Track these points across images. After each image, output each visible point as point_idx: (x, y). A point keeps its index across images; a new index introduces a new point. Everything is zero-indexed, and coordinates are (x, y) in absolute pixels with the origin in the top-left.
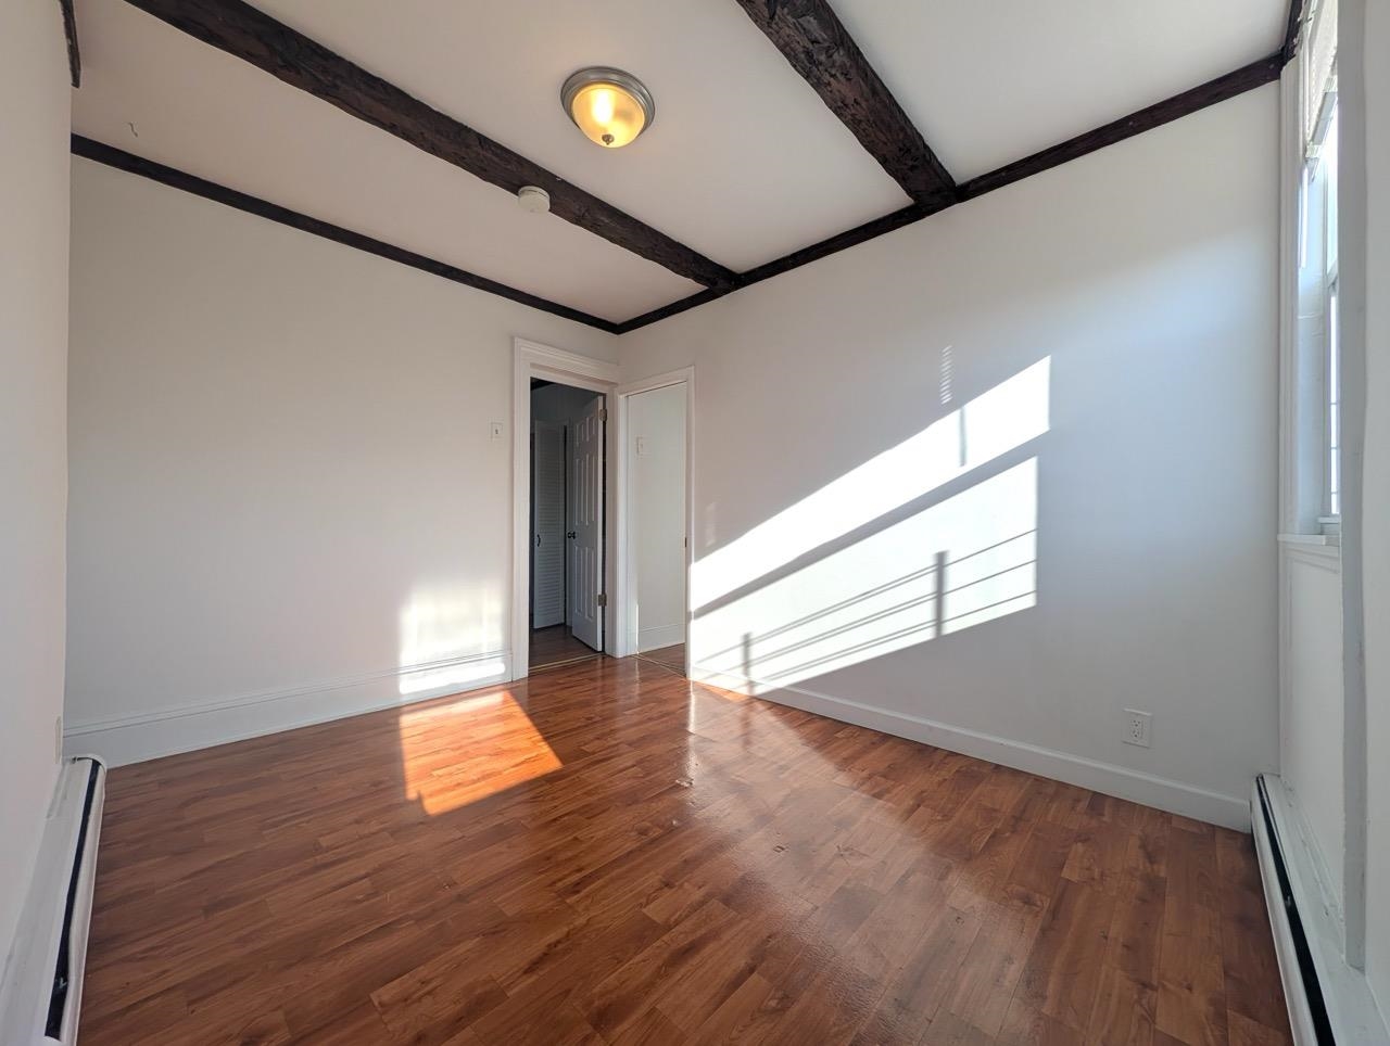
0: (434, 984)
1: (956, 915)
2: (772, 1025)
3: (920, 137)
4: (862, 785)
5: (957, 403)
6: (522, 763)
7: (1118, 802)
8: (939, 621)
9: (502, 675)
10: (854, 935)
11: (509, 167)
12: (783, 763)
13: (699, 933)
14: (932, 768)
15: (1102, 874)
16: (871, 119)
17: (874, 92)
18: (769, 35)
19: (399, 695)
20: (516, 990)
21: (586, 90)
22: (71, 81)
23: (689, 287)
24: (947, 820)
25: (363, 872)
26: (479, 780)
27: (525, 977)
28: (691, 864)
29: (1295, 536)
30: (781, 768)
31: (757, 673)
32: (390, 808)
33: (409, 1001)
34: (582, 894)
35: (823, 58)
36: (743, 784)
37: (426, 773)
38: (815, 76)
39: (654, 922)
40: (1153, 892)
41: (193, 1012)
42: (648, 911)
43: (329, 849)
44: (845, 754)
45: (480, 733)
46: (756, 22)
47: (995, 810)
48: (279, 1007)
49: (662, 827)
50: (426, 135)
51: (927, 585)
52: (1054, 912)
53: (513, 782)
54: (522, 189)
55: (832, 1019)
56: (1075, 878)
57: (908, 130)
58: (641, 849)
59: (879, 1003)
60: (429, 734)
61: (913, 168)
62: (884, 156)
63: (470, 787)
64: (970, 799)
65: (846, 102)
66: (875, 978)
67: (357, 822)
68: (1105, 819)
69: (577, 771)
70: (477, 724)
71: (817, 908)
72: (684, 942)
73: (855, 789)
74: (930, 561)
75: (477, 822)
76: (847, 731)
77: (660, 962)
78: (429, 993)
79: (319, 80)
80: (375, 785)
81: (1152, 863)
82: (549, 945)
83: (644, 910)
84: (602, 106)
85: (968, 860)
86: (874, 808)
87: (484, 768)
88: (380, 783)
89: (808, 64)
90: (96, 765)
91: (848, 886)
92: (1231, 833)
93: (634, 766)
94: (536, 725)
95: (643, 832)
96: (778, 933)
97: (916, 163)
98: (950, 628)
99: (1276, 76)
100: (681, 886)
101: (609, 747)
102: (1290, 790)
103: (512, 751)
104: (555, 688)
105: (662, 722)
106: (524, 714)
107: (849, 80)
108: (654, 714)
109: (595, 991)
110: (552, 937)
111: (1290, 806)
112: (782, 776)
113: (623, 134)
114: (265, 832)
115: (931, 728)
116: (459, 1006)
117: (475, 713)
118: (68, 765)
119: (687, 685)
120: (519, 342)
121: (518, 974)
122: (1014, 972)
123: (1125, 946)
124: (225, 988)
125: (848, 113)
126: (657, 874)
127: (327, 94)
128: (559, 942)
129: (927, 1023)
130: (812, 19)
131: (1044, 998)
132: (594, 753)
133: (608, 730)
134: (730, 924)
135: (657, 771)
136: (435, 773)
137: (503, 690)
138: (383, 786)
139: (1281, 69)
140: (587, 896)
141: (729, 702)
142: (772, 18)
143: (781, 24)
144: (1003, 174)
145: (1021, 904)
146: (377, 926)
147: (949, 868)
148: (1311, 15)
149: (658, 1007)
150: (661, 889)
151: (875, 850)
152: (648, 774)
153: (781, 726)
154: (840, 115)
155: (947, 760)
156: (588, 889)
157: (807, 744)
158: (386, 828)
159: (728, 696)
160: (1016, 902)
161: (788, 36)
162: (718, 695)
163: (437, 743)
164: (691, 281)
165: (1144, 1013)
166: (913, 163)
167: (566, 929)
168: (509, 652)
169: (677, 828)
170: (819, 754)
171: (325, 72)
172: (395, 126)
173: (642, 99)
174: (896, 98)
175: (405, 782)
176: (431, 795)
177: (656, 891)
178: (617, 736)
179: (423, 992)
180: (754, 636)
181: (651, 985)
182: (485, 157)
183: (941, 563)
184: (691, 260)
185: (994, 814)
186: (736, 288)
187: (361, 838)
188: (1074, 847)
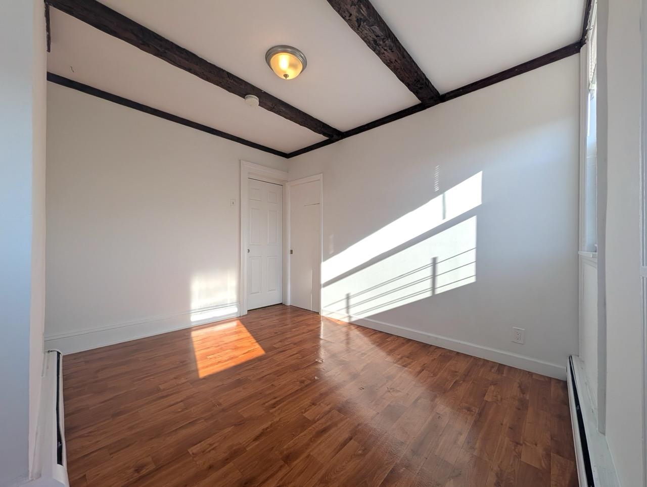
0: (214, 446)
1: (438, 416)
2: (359, 461)
4: (398, 361)
5: (442, 191)
6: (247, 353)
7: (510, 368)
8: (433, 288)
9: (237, 313)
10: (395, 424)
11: (241, 87)
12: (363, 352)
13: (328, 424)
14: (429, 354)
15: (502, 399)
16: (402, 68)
17: (404, 57)
18: (358, 33)
19: (191, 322)
20: (250, 447)
21: (276, 55)
22: (47, 50)
23: (321, 138)
24: (435, 376)
25: (180, 400)
26: (228, 360)
27: (254, 442)
28: (323, 395)
29: (585, 252)
30: (362, 354)
31: (352, 311)
32: (189, 373)
33: (205, 452)
34: (277, 408)
35: (381, 43)
36: (345, 361)
37: (205, 357)
38: (377, 50)
39: (309, 420)
40: (523, 405)
41: (112, 458)
42: (306, 415)
43: (164, 390)
44: (390, 348)
45: (227, 340)
46: (352, 28)
47: (456, 372)
48: (149, 455)
49: (311, 380)
50: (204, 73)
51: (428, 272)
52: (480, 414)
53: (243, 360)
54: (247, 96)
55: (385, 458)
56: (490, 400)
58: (301, 390)
59: (404, 452)
60: (204, 340)
61: (421, 88)
63: (224, 363)
64: (446, 367)
65: (392, 60)
66: (403, 441)
67: (175, 378)
68: (504, 375)
69: (272, 356)
70: (226, 335)
71: (379, 413)
72: (321, 427)
73: (395, 363)
74: (430, 262)
75: (229, 378)
76: (392, 337)
77: (311, 436)
78: (213, 449)
79: (158, 50)
80: (182, 362)
81: (524, 394)
82: (263, 429)
83: (304, 415)
84: (283, 61)
85: (444, 393)
86: (403, 371)
87: (229, 355)
88: (185, 361)
89: (374, 45)
90: (59, 354)
91: (392, 404)
92: (558, 381)
93: (297, 354)
94: (253, 336)
95: (302, 382)
96: (362, 423)
97: (422, 86)
98: (438, 291)
99: (578, 51)
100: (320, 404)
101: (287, 345)
102: (583, 362)
103: (242, 347)
104: (260, 319)
105: (309, 334)
107: (393, 52)
108: (305, 330)
109: (285, 447)
110: (265, 426)
112: (363, 358)
113: (292, 74)
115: (429, 337)
116: (226, 454)
117: (224, 331)
118: (47, 354)
119: (319, 318)
120: (243, 162)
121: (251, 441)
122: (462, 439)
123: (510, 428)
125: (392, 65)
126: (309, 400)
127: (161, 56)
128: (268, 428)
129: (425, 459)
130: (377, 27)
131: (474, 449)
132: (279, 348)
133: (285, 338)
134: (341, 420)
135: (307, 356)
136: (208, 357)
137: (237, 320)
139: (580, 49)
140: (279, 409)
141: (338, 325)
142: (359, 26)
143: (363, 29)
145: (466, 411)
146: (188, 422)
147: (435, 397)
149: (312, 454)
150: (310, 406)
151: (404, 389)
152: (304, 357)
153: (362, 336)
154: (388, 66)
155: (435, 351)
156: (279, 406)
157: (373, 344)
158: (188, 382)
159: (339, 323)
160: (464, 410)
161: (366, 34)
162: (334, 322)
163: (208, 344)
164: (321, 136)
165: (516, 455)
166: (420, 86)
167: (270, 423)
168: (239, 303)
169: (317, 380)
170: (379, 348)
171: (161, 46)
172: (191, 69)
173: (301, 59)
174: (413, 59)
175: (196, 361)
176: (207, 367)
177: (309, 407)
178: (289, 340)
179: (211, 448)
180: (351, 294)
181: (308, 445)
182: (231, 82)
183: (434, 262)
184: (322, 126)
185: (456, 374)
186: (342, 138)
187: (178, 385)
188: (490, 387)
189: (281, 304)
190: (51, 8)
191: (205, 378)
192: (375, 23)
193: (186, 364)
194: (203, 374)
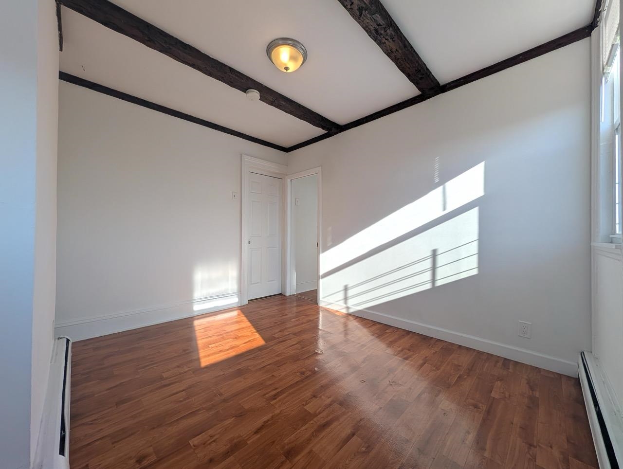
0: (216, 437)
1: (443, 412)
2: (363, 459)
3: (425, 65)
4: (399, 353)
5: (442, 182)
6: (248, 342)
7: (516, 363)
8: (434, 280)
9: (238, 303)
10: (398, 420)
11: (242, 81)
12: (362, 343)
13: (329, 418)
14: (430, 347)
15: (510, 396)
16: (403, 58)
18: (359, 23)
19: (193, 311)
20: (251, 441)
21: (278, 47)
22: (59, 49)
23: (320, 131)
24: (438, 370)
25: (182, 389)
26: (229, 349)
27: (255, 435)
28: (324, 387)
29: (599, 243)
30: (362, 345)
31: (351, 302)
32: (191, 361)
33: (206, 445)
34: (277, 400)
35: (382, 32)
36: (345, 352)
37: (206, 346)
38: (379, 40)
39: (310, 413)
40: (533, 403)
41: (114, 447)
42: (307, 408)
43: (167, 378)
44: (390, 340)
45: (228, 329)
46: (353, 17)
47: (459, 366)
48: (151, 446)
49: (310, 371)
50: (207, 68)
51: (428, 264)
52: (488, 412)
53: (244, 350)
54: (247, 91)
55: (390, 457)
56: (497, 397)
57: (420, 62)
58: (302, 381)
59: (410, 451)
60: (206, 329)
61: (421, 79)
62: (409, 73)
63: (226, 352)
64: (448, 361)
65: (393, 50)
66: (408, 439)
67: (178, 367)
68: (510, 370)
69: (272, 346)
70: (228, 324)
71: (381, 408)
72: (323, 422)
73: (396, 356)
74: (429, 254)
75: (229, 368)
76: (391, 329)
77: (313, 430)
78: (214, 441)
79: (163, 46)
80: (184, 351)
81: (532, 391)
82: (264, 422)
83: (305, 407)
84: (284, 54)
85: (449, 388)
86: (404, 364)
87: (231, 344)
88: (187, 350)
89: (376, 35)
90: (68, 341)
91: (395, 399)
92: (569, 378)
93: (296, 344)
94: (253, 325)
95: (303, 373)
96: (364, 418)
97: (423, 76)
98: (439, 283)
99: (589, 35)
100: (321, 396)
101: (286, 335)
102: (597, 358)
103: (243, 336)
104: (260, 309)
105: (308, 325)
106: (247, 320)
107: (394, 41)
108: (304, 321)
109: (286, 442)
110: (265, 418)
111: (597, 366)
112: (363, 349)
113: (293, 67)
114: (139, 371)
115: (429, 329)
116: (228, 447)
117: (225, 320)
118: (57, 340)
119: (318, 308)
120: (244, 157)
121: (252, 434)
122: (471, 438)
123: (520, 427)
124: (128, 437)
125: (393, 55)
126: (310, 392)
127: (166, 52)
128: (268, 420)
129: (432, 459)
130: (378, 16)
131: (485, 450)
132: (278, 338)
133: (284, 328)
134: (344, 414)
135: (307, 346)
136: (210, 346)
137: (238, 309)
138: (187, 352)
139: (591, 32)
140: (280, 401)
141: (337, 316)
142: (360, 15)
143: (364, 18)
144: (462, 80)
145: (473, 408)
146: (189, 412)
147: (440, 391)
148: (606, 8)
149: (314, 450)
150: (311, 398)
151: (406, 383)
152: (303, 348)
153: (362, 327)
154: (389, 56)
155: (437, 343)
156: (280, 397)
157: (373, 335)
158: (190, 370)
159: (337, 313)
160: (471, 407)
161: (367, 23)
162: (332, 313)
163: (210, 333)
164: (320, 129)
165: (531, 457)
166: (421, 76)
167: (271, 415)
168: (240, 293)
169: (318, 371)
170: (379, 340)
171: (166, 42)
172: (194, 64)
173: (302, 51)
174: (414, 48)
175: (197, 350)
176: (209, 356)
177: (309, 399)
178: (288, 330)
179: (211, 441)
180: (349, 286)
181: (309, 440)
182: (232, 77)
183: (434, 254)
184: (320, 120)
185: (459, 368)
186: (340, 132)
187: (180, 374)
188: (496, 383)
189: (281, 294)
190: (63, 7)
191: (206, 367)
192: (377, 11)
193: (188, 353)
194: (204, 362)
